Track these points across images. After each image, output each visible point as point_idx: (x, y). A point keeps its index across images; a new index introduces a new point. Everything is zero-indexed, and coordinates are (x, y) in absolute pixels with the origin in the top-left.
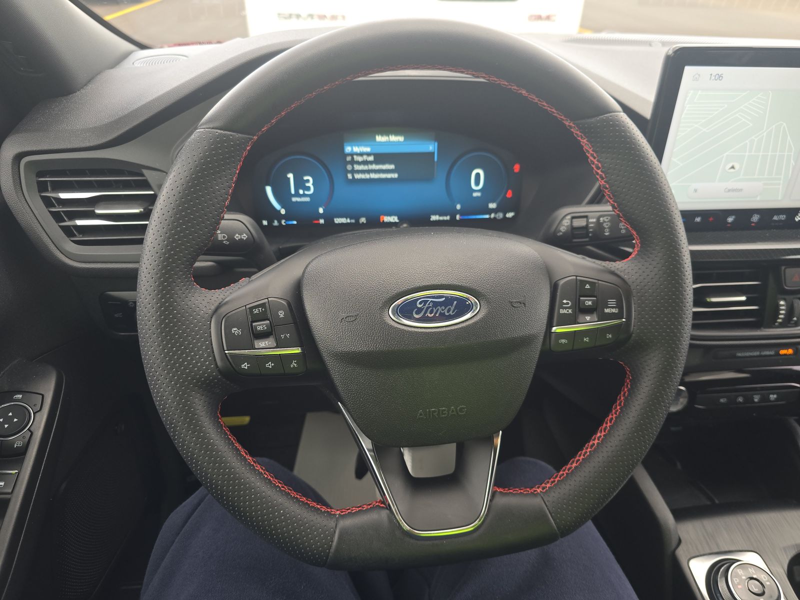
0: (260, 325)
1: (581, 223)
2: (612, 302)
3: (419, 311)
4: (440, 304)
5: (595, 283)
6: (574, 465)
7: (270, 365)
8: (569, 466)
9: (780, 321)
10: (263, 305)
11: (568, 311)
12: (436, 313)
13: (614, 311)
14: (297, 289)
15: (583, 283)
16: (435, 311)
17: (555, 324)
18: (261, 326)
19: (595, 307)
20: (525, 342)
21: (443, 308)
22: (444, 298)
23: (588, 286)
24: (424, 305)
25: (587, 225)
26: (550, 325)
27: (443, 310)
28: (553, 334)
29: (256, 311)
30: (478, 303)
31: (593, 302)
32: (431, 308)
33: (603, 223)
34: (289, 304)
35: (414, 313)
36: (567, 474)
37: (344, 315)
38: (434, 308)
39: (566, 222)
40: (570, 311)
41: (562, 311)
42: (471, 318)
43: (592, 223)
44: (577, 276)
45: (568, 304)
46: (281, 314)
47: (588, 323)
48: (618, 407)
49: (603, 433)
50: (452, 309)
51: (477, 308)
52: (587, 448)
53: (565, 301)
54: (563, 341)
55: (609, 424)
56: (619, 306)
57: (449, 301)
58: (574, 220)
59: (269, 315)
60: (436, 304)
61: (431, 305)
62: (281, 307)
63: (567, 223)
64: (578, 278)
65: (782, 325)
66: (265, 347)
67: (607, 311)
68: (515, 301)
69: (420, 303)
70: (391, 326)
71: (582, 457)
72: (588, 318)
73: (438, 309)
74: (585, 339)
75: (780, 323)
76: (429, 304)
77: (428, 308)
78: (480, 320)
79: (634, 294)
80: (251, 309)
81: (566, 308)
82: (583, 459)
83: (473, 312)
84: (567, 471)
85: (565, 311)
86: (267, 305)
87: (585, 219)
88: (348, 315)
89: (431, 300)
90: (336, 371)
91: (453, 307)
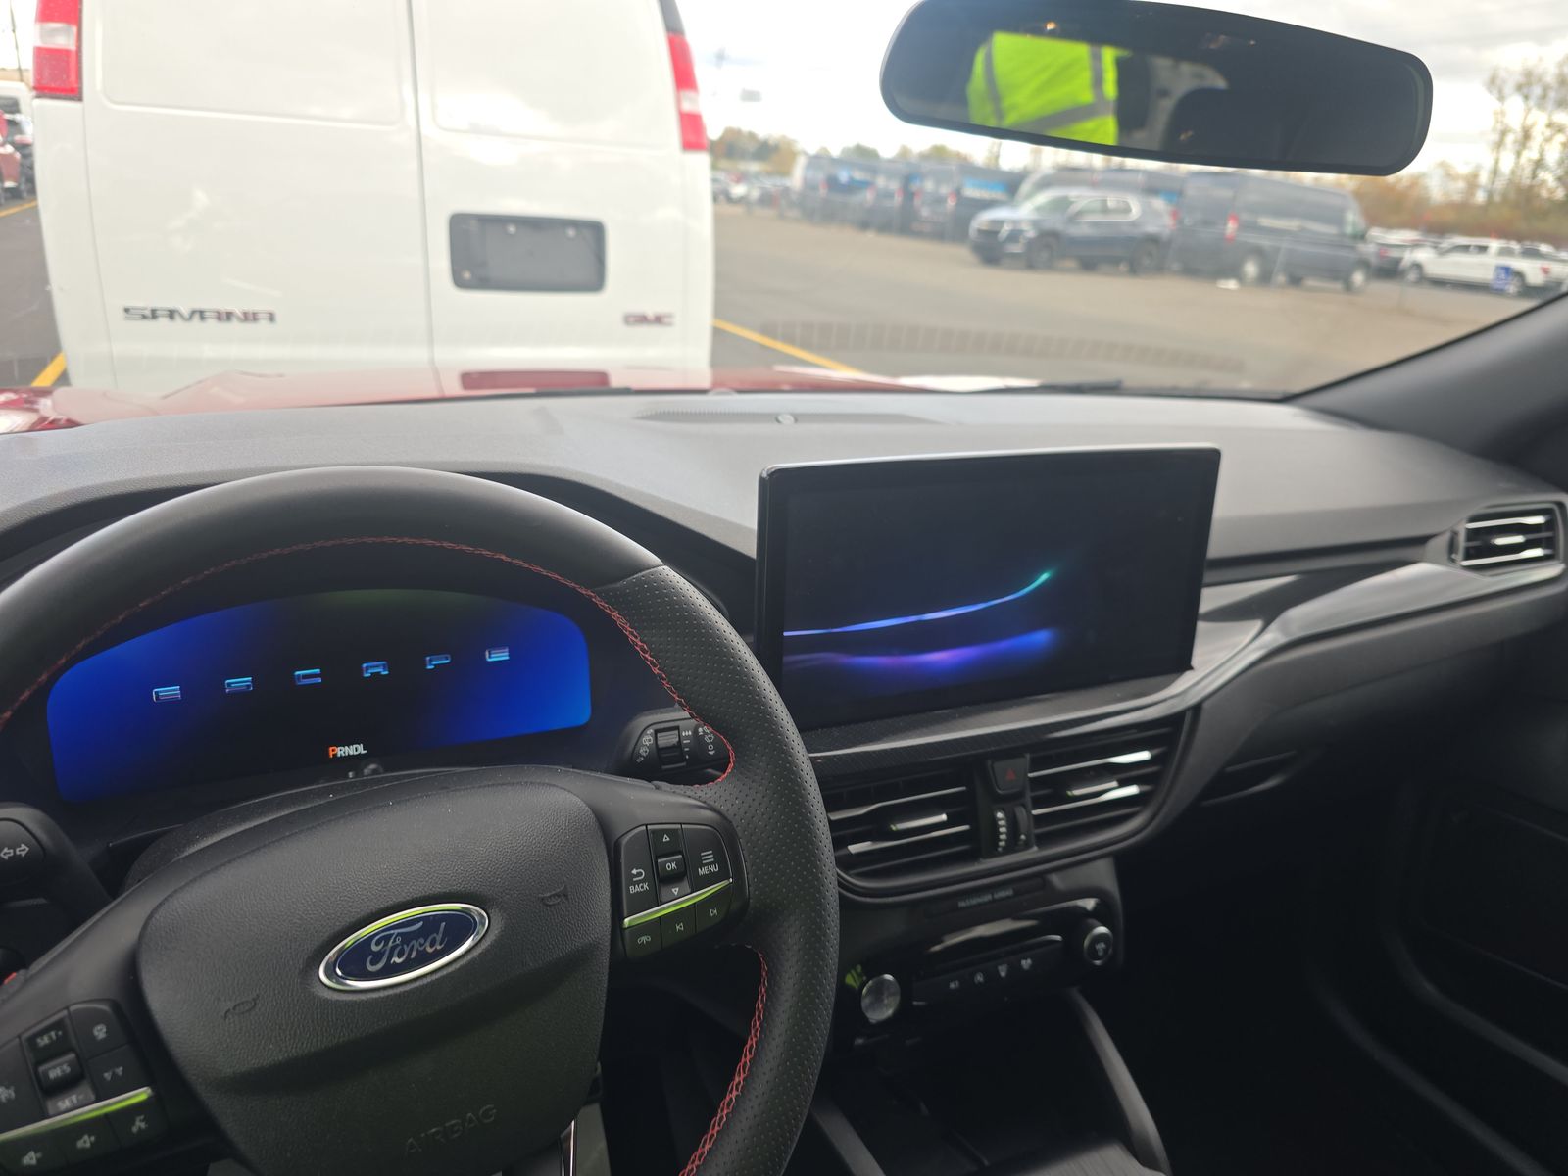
0: (54, 1068)
1: (668, 739)
2: (707, 856)
3: (377, 957)
4: (415, 935)
5: (676, 830)
6: (707, 1146)
7: (86, 1142)
8: (698, 1153)
9: (1002, 843)
10: (58, 1025)
11: (642, 887)
12: (410, 954)
13: (713, 869)
14: (130, 974)
15: (659, 834)
16: (407, 949)
17: (626, 913)
18: (56, 1071)
19: (683, 870)
20: (578, 961)
21: (422, 940)
22: (421, 924)
23: (666, 838)
24: (386, 944)
25: (680, 742)
26: (617, 916)
27: (421, 945)
28: (627, 931)
29: (44, 1041)
30: (485, 915)
31: (678, 862)
32: (400, 947)
33: (703, 736)
34: (115, 1006)
35: (368, 964)
36: (697, 1167)
37: (230, 1005)
38: (405, 946)
39: (647, 740)
40: (645, 886)
41: (633, 890)
42: (477, 944)
43: (687, 737)
44: (646, 825)
45: (639, 874)
46: (100, 1032)
47: (679, 900)
48: (758, 1024)
49: (742, 1076)
50: (439, 938)
51: (484, 925)
52: (723, 1111)
53: (634, 872)
54: (644, 939)
55: (748, 1057)
56: (719, 859)
57: (430, 923)
58: (659, 735)
59: (74, 1041)
60: (407, 938)
61: (398, 942)
62: (96, 1018)
63: (650, 740)
64: (649, 827)
65: (1008, 850)
66: (74, 1110)
67: (702, 872)
68: (548, 894)
69: (377, 943)
70: (327, 1001)
71: (717, 1128)
72: (676, 891)
73: (413, 946)
74: (678, 927)
75: (1004, 848)
76: (395, 940)
77: (393, 948)
78: (491, 945)
79: (740, 835)
80: (32, 1040)
81: (638, 882)
82: (718, 1132)
83: (477, 934)
84: (697, 1163)
85: (638, 889)
86: (67, 1022)
87: (677, 732)
88: (238, 1001)
89: (396, 931)
90: (228, 1114)
91: (441, 935)
